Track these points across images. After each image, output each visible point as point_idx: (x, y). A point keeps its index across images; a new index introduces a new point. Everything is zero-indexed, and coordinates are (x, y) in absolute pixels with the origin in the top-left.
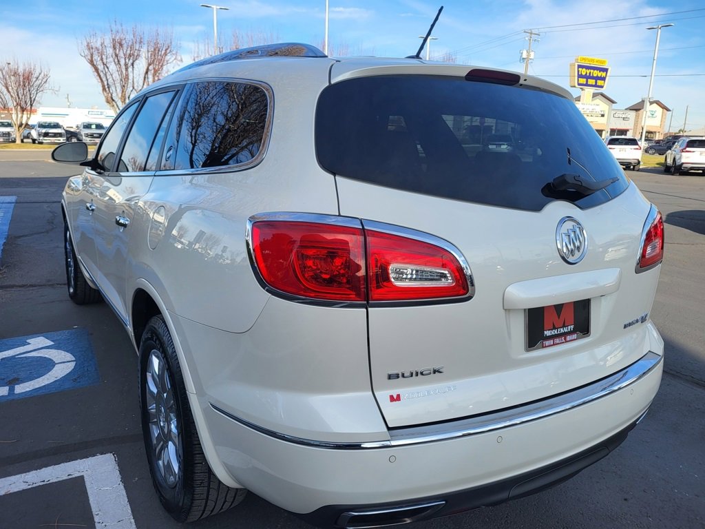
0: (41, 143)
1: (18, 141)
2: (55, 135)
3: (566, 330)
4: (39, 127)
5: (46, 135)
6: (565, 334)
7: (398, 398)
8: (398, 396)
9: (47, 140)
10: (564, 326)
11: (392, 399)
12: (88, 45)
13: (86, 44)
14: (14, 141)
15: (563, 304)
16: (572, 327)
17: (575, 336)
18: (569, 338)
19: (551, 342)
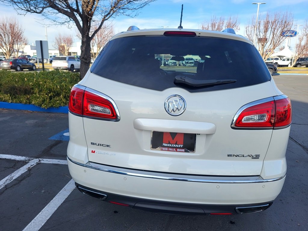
0: (185, 66)
1: (178, 65)
2: (191, 63)
3: (177, 146)
4: (186, 60)
5: (187, 63)
6: (176, 148)
7: (94, 152)
8: (94, 151)
9: (188, 65)
10: (176, 144)
11: (92, 152)
12: (202, 27)
13: (202, 26)
14: (177, 65)
15: (176, 133)
16: (182, 146)
17: (183, 150)
18: (178, 150)
19: (167, 149)
